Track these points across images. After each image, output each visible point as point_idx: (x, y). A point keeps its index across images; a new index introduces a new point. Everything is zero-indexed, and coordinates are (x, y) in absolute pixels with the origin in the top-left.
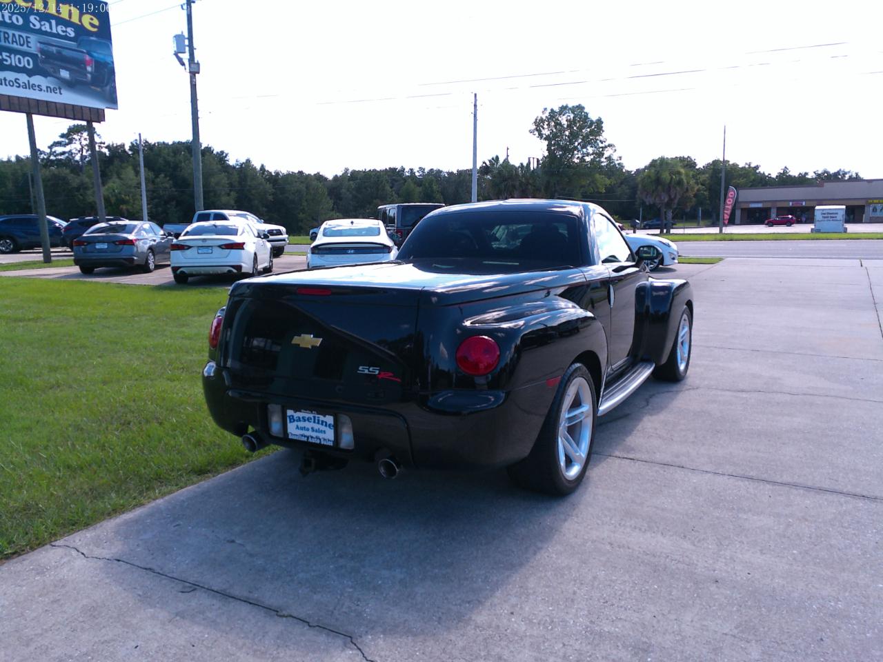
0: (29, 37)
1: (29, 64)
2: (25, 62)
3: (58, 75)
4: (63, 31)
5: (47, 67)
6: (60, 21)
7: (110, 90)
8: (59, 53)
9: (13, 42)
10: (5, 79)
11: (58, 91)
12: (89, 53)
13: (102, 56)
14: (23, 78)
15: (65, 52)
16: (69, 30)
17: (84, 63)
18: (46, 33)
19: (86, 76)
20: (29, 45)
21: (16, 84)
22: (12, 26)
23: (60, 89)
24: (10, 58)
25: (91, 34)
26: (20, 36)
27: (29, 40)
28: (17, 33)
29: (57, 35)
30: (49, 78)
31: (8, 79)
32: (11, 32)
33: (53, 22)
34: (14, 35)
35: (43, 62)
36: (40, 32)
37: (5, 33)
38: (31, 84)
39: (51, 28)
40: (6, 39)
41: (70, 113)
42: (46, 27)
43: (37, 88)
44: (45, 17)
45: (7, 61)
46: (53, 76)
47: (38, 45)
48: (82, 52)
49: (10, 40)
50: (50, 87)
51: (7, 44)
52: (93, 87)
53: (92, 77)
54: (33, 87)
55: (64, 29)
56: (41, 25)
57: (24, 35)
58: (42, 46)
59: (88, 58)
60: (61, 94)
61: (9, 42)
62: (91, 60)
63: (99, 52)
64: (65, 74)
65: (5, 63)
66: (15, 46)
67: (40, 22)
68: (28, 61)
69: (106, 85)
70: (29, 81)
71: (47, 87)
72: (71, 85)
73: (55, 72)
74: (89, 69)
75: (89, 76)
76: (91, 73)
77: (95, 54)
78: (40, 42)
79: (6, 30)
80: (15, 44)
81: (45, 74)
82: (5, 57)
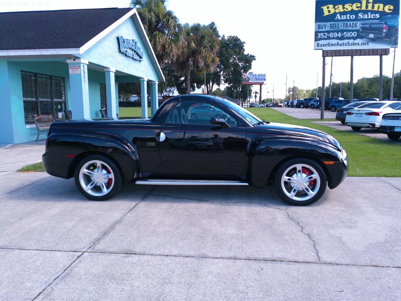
0: (357, 23)
1: (355, 35)
2: (354, 34)
3: (368, 37)
4: (374, 16)
5: (364, 34)
6: (373, 12)
7: (394, 39)
8: (370, 26)
9: (349, 26)
10: (343, 43)
11: (367, 44)
12: (386, 24)
13: (392, 23)
14: (351, 41)
15: (373, 26)
16: (377, 15)
17: (382, 29)
18: (366, 19)
19: (382, 34)
20: (357, 26)
21: (348, 44)
22: (350, 20)
23: (368, 43)
24: (347, 34)
25: (388, 14)
26: (353, 23)
27: (357, 24)
28: (351, 23)
29: (371, 19)
30: (363, 39)
31: (345, 43)
32: (349, 23)
33: (370, 13)
34: (350, 24)
35: (362, 32)
36: (363, 19)
37: (346, 24)
38: (354, 43)
39: (368, 16)
40: (347, 26)
41: (371, 53)
42: (366, 17)
43: (357, 44)
44: (366, 12)
45: (345, 35)
46: (365, 38)
47: (361, 25)
48: (383, 24)
49: (348, 26)
50: (363, 43)
51: (347, 28)
52: (385, 39)
53: (385, 35)
54: (355, 44)
55: (374, 15)
56: (363, 16)
57: (355, 23)
58: (362, 26)
59: (385, 26)
60: (368, 45)
61: (348, 28)
62: (386, 26)
63: (391, 21)
64: (371, 36)
65: (345, 36)
66: (350, 28)
67: (363, 15)
68: (355, 33)
69: (393, 37)
70: (354, 42)
71: (362, 43)
72: (373, 40)
73: (367, 36)
74: (384, 31)
75: (384, 34)
76: (385, 33)
77: (389, 23)
78: (361, 24)
79: (347, 23)
80: (350, 27)
81: (362, 38)
82: (345, 34)
